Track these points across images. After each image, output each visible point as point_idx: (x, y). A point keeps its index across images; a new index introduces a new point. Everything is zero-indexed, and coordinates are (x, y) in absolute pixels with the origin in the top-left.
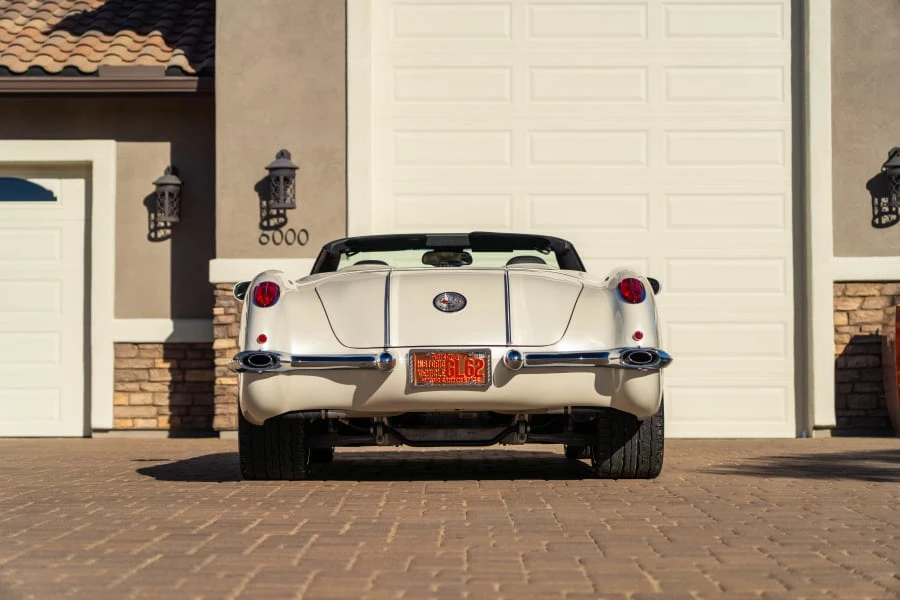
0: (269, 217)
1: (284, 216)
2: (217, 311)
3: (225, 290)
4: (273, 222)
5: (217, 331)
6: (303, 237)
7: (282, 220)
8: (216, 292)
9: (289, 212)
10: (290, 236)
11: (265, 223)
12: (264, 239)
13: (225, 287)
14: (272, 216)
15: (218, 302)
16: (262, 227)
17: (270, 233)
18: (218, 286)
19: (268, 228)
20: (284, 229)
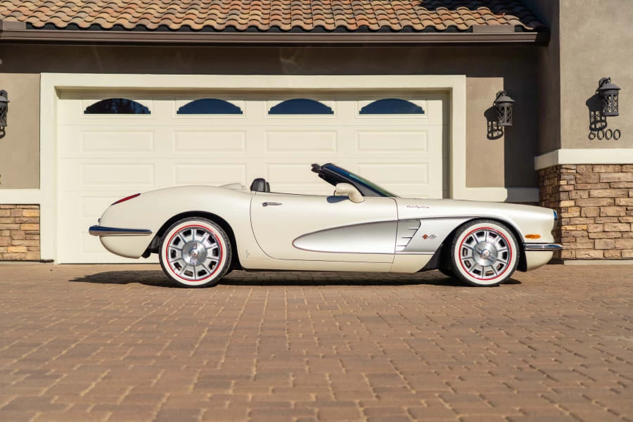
0: (595, 122)
1: (605, 121)
2: (562, 182)
3: (567, 169)
4: (598, 125)
5: (563, 196)
6: (617, 134)
7: (604, 124)
8: (562, 171)
9: (608, 119)
10: (609, 134)
11: (593, 126)
12: (592, 136)
13: (568, 167)
14: (598, 122)
15: (563, 177)
16: (591, 129)
17: (596, 133)
18: (563, 166)
19: (595, 129)
20: (605, 130)
